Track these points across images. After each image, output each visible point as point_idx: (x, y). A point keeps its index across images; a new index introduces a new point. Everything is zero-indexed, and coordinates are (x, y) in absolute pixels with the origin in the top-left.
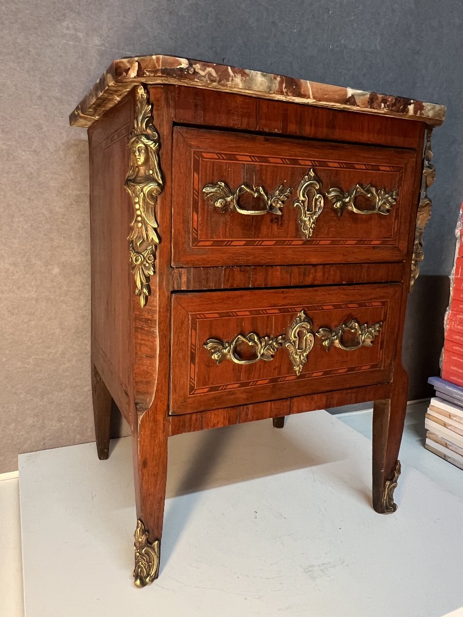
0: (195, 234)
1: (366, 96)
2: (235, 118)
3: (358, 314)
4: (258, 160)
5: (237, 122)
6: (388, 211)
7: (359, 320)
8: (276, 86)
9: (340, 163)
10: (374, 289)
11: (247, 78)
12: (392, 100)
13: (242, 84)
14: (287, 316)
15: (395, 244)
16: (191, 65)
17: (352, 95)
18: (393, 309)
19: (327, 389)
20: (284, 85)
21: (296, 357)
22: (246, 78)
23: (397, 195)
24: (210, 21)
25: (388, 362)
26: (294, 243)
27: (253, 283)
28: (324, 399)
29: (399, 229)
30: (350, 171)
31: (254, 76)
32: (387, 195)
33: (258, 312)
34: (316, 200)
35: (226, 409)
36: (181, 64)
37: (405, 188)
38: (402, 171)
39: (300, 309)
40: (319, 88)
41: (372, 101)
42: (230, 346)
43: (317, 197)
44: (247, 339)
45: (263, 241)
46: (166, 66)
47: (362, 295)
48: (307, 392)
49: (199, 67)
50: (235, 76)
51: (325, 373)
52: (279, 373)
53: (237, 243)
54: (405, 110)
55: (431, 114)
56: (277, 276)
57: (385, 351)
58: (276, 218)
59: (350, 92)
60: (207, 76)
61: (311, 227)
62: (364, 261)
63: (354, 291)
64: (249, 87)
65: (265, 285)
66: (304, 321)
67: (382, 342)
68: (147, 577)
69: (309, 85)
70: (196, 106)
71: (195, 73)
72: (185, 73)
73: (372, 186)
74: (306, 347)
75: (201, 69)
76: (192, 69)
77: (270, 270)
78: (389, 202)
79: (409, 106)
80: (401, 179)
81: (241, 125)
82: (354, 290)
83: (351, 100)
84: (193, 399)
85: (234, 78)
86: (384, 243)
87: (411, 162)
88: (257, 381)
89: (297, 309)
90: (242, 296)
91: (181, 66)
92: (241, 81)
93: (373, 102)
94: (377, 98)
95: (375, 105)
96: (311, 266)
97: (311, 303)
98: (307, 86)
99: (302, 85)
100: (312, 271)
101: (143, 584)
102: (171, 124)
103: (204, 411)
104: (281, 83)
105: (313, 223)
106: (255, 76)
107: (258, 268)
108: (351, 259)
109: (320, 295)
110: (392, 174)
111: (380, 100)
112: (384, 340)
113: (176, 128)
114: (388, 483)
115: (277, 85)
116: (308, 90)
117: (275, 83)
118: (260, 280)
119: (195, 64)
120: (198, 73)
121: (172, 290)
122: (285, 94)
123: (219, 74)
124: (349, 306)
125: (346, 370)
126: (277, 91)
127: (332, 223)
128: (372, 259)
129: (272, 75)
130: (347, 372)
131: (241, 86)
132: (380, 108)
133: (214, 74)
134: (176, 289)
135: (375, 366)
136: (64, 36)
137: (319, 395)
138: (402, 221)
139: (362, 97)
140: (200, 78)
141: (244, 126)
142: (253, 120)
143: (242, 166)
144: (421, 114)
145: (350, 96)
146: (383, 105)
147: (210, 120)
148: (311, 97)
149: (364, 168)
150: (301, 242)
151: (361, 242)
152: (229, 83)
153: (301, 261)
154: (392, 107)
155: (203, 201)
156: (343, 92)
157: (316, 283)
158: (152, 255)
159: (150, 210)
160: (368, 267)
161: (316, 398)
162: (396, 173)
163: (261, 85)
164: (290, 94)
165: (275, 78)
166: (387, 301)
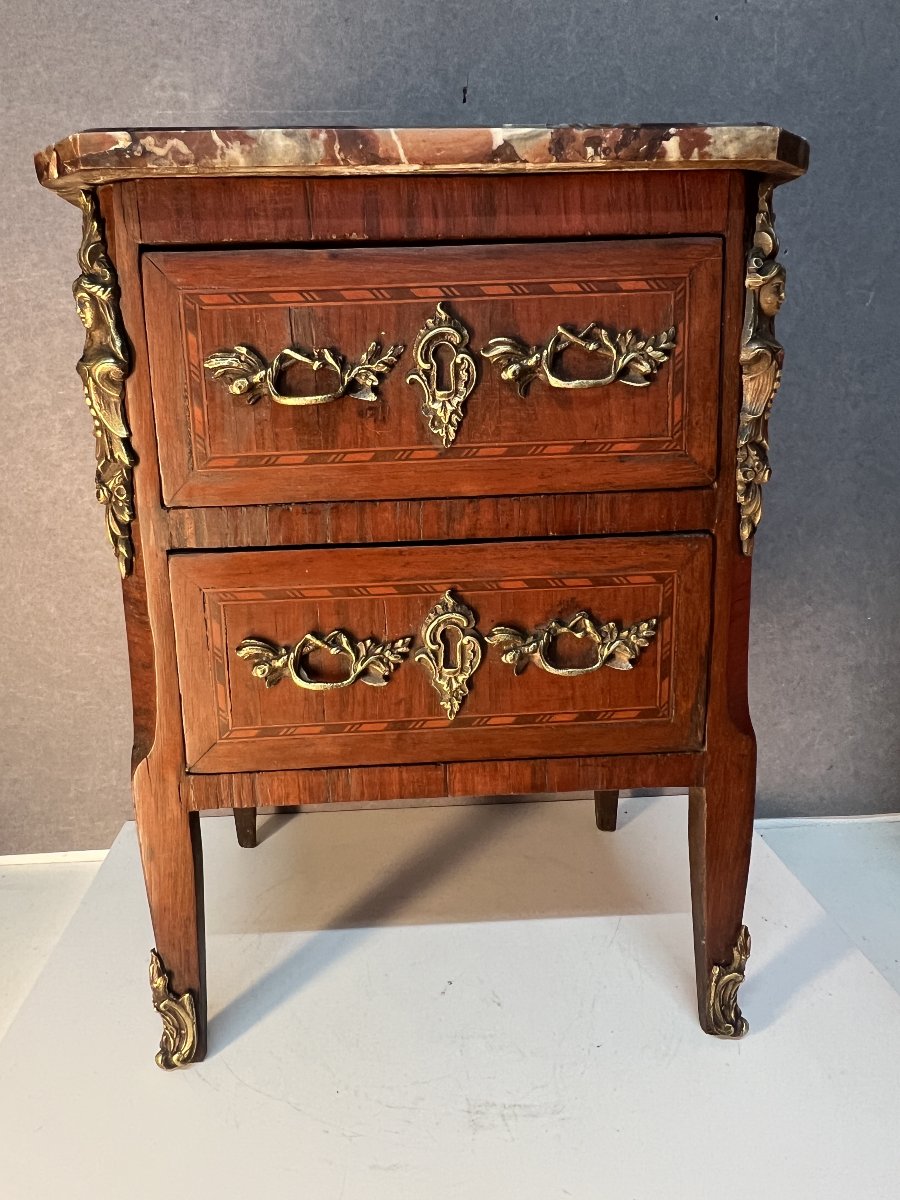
0: (201, 445)
1: (542, 138)
2: (262, 222)
3: (592, 600)
4: (317, 299)
5: (266, 231)
6: (647, 377)
7: (595, 612)
8: (318, 149)
9: (512, 284)
10: (633, 547)
11: (254, 146)
12: (613, 137)
13: (245, 158)
14: (416, 599)
15: (678, 448)
16: (135, 140)
17: (505, 141)
18: (688, 591)
19: (533, 752)
20: (337, 147)
21: (441, 682)
22: (251, 146)
23: (673, 339)
24: (430, 20)
25: (686, 706)
26: (416, 455)
27: (335, 535)
28: (528, 773)
29: (686, 416)
30: (540, 300)
31: (267, 139)
32: (641, 344)
33: (348, 591)
34: (457, 366)
35: (303, 773)
36: (117, 143)
37: (697, 325)
38: (683, 285)
39: (444, 587)
40: (421, 139)
41: (558, 147)
42: (288, 653)
43: (458, 361)
44: (326, 643)
45: (345, 454)
46: (89, 150)
47: (599, 561)
48: (480, 756)
49: (153, 143)
50: (227, 146)
51: (520, 720)
52: (409, 713)
53: (291, 460)
54: (655, 151)
55: (732, 151)
56: (387, 522)
57: (675, 680)
58: (370, 409)
59: (499, 136)
60: (170, 157)
61: (450, 422)
62: (599, 489)
63: (577, 552)
64: (262, 162)
65: (361, 539)
66: (454, 611)
67: (666, 662)
68: (176, 1053)
69: (395, 137)
70: (179, 212)
71: (145, 153)
72: (127, 156)
73: (599, 325)
74: (463, 662)
75: (156, 145)
76: (140, 148)
77: (368, 510)
78: (649, 359)
79: (664, 142)
80: (680, 305)
81: (276, 234)
82: (578, 548)
83: (506, 152)
84: (229, 747)
85: (225, 150)
86: (647, 447)
87: (708, 264)
88: (361, 724)
89: (437, 587)
90: (310, 560)
91: (117, 147)
92: (242, 153)
93: (562, 149)
94: (574, 139)
95: (569, 152)
96: (467, 501)
97: (470, 575)
98: (391, 140)
99: (378, 142)
100: (469, 510)
101: (168, 1064)
102: (135, 251)
103: (258, 772)
104: (329, 144)
105: (454, 412)
106: (272, 139)
107: (343, 506)
108: (563, 483)
109: (489, 562)
110: (653, 296)
111: (581, 140)
112: (669, 657)
113: (147, 256)
114: (716, 970)
115: (322, 149)
116: (394, 148)
117: (316, 145)
118: (349, 530)
119: (144, 137)
120: (150, 153)
121: (168, 548)
122: (342, 163)
123: (194, 148)
124: (566, 582)
125: (575, 716)
126: (322, 161)
127: (508, 411)
128: (618, 483)
129: (308, 132)
130: (576, 720)
131: (242, 162)
132: (585, 158)
133: (183, 148)
134: (177, 546)
135: (654, 713)
136: (157, 103)
137: (514, 763)
138: (695, 395)
139: (530, 143)
140: (157, 162)
141: (282, 236)
142: (299, 222)
143: (287, 312)
144: (702, 155)
145: (501, 142)
146: (590, 151)
147: (207, 232)
148: (403, 158)
149: (579, 289)
150: (434, 454)
151: (583, 447)
152: (218, 162)
153: (440, 491)
154: (616, 152)
155: (210, 384)
156: (482, 139)
157: (480, 535)
158: (122, 487)
159: (113, 407)
160: (613, 502)
161: (507, 769)
162: (669, 292)
163: (286, 153)
164: (352, 162)
165: (315, 136)
166: (670, 575)
